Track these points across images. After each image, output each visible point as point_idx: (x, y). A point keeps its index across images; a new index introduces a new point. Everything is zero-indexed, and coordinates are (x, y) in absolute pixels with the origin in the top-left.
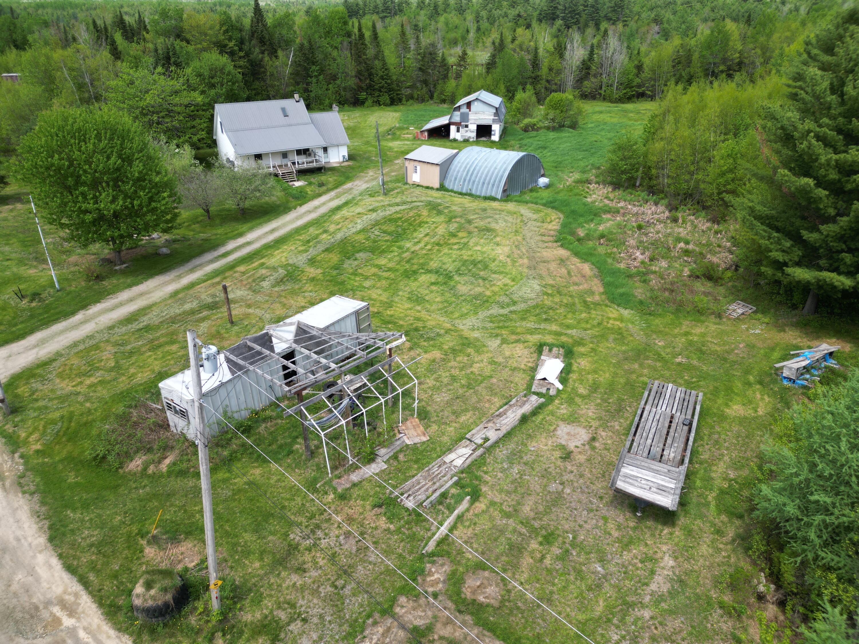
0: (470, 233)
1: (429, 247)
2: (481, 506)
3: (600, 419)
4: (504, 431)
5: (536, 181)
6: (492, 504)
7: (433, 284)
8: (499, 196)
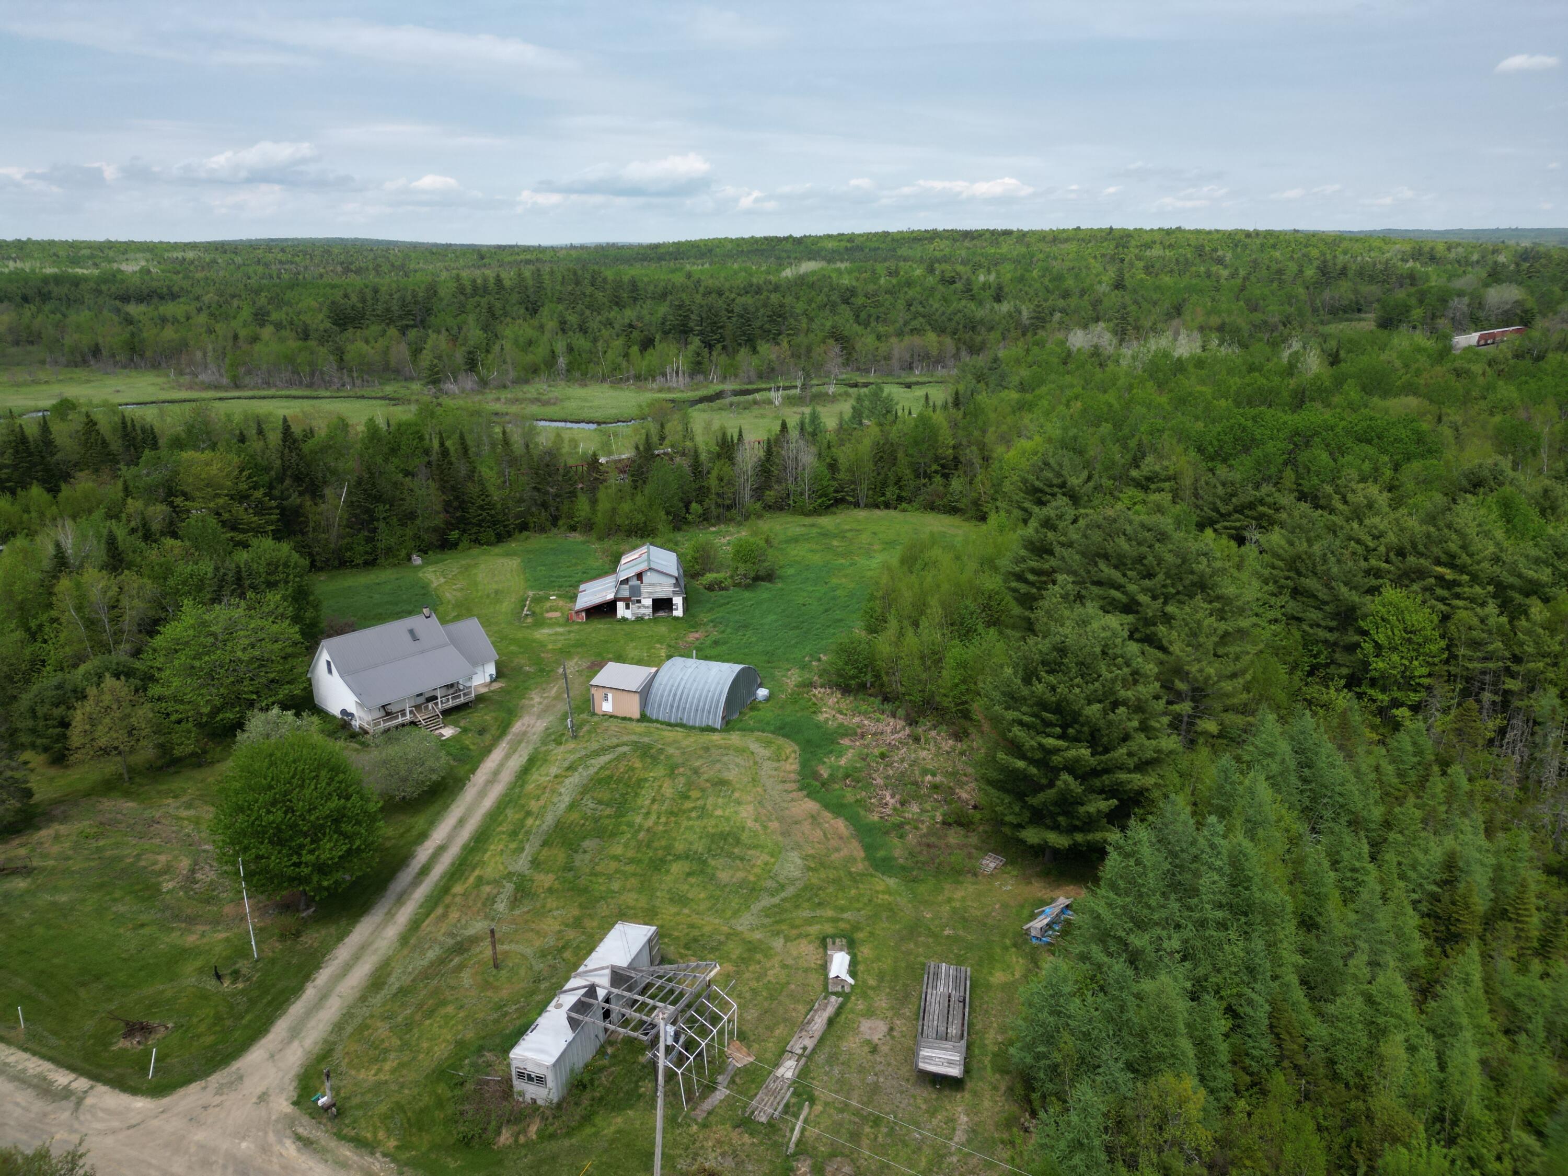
0: (703, 790)
1: (663, 820)
2: (818, 1108)
3: (892, 1008)
4: (817, 1035)
5: (755, 694)
6: (826, 1104)
7: (689, 874)
8: (718, 725)
